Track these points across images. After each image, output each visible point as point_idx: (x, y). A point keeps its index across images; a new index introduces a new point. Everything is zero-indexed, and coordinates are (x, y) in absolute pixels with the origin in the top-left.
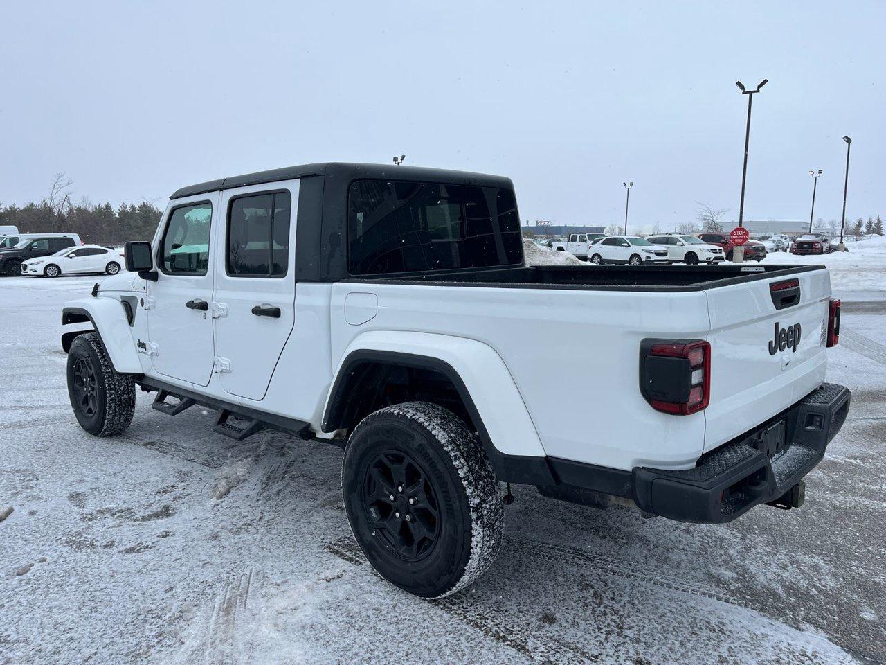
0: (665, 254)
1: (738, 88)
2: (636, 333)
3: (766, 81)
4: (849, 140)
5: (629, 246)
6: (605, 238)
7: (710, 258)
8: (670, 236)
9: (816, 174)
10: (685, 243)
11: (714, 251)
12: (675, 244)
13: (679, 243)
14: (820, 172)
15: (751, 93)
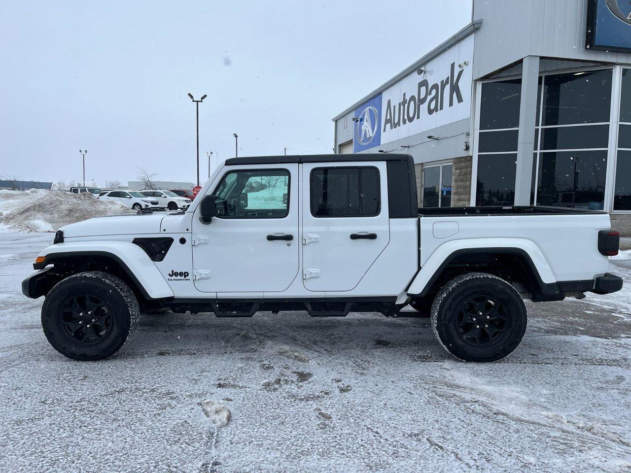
0: (156, 203)
1: (189, 98)
2: (597, 229)
3: (205, 96)
4: (236, 136)
5: (131, 197)
6: (110, 192)
7: (185, 206)
8: (155, 191)
9: (210, 154)
10: (167, 196)
11: (187, 201)
12: (160, 196)
13: (163, 196)
14: (212, 153)
15: (197, 102)
